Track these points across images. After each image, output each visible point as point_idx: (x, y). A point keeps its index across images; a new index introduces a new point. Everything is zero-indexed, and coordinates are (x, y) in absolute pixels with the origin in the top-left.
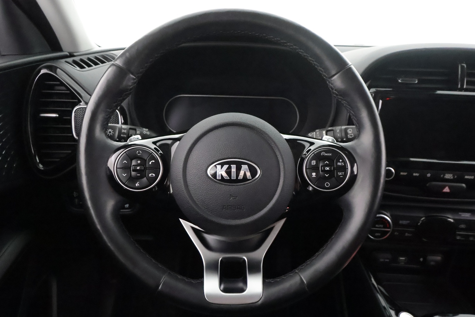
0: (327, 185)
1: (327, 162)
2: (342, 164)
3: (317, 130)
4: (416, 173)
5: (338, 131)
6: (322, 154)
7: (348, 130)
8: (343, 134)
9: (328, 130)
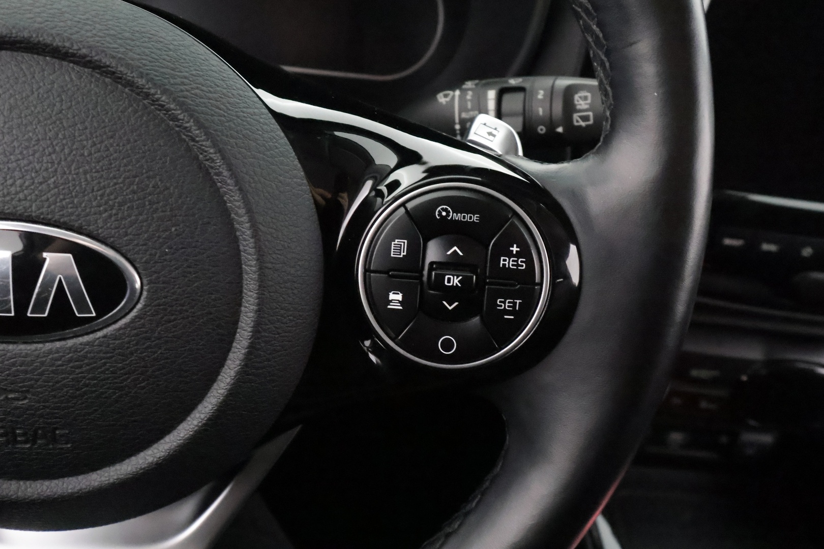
0: (447, 345)
1: (455, 248)
2: (518, 265)
3: (469, 84)
4: (769, 242)
5: (540, 97)
6: (440, 211)
7: (576, 97)
8: (558, 108)
9: (505, 85)
